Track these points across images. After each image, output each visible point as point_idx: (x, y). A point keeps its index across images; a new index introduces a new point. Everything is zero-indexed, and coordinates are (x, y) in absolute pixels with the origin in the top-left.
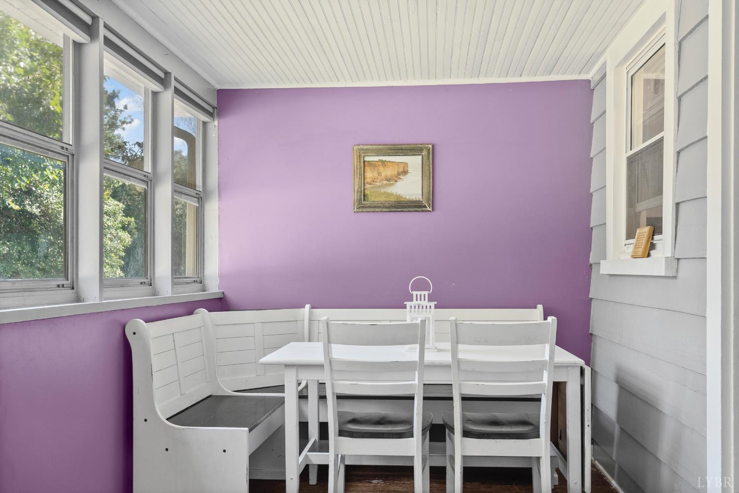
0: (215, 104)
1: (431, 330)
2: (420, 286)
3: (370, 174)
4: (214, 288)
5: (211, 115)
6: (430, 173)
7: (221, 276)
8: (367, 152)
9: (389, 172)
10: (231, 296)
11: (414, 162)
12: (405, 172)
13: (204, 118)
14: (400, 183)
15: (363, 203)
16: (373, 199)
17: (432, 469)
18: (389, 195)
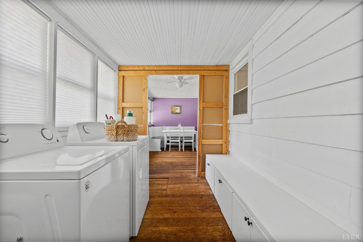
0: (152, 99)
1: (181, 129)
2: (179, 123)
3: (173, 109)
4: (152, 124)
5: (152, 101)
6: (181, 109)
7: (153, 122)
8: (173, 106)
9: (175, 109)
10: (154, 125)
11: (179, 108)
12: (177, 109)
13: (151, 101)
14: (177, 110)
15: (172, 113)
16: (173, 112)
17: (181, 141)
18: (175, 112)
